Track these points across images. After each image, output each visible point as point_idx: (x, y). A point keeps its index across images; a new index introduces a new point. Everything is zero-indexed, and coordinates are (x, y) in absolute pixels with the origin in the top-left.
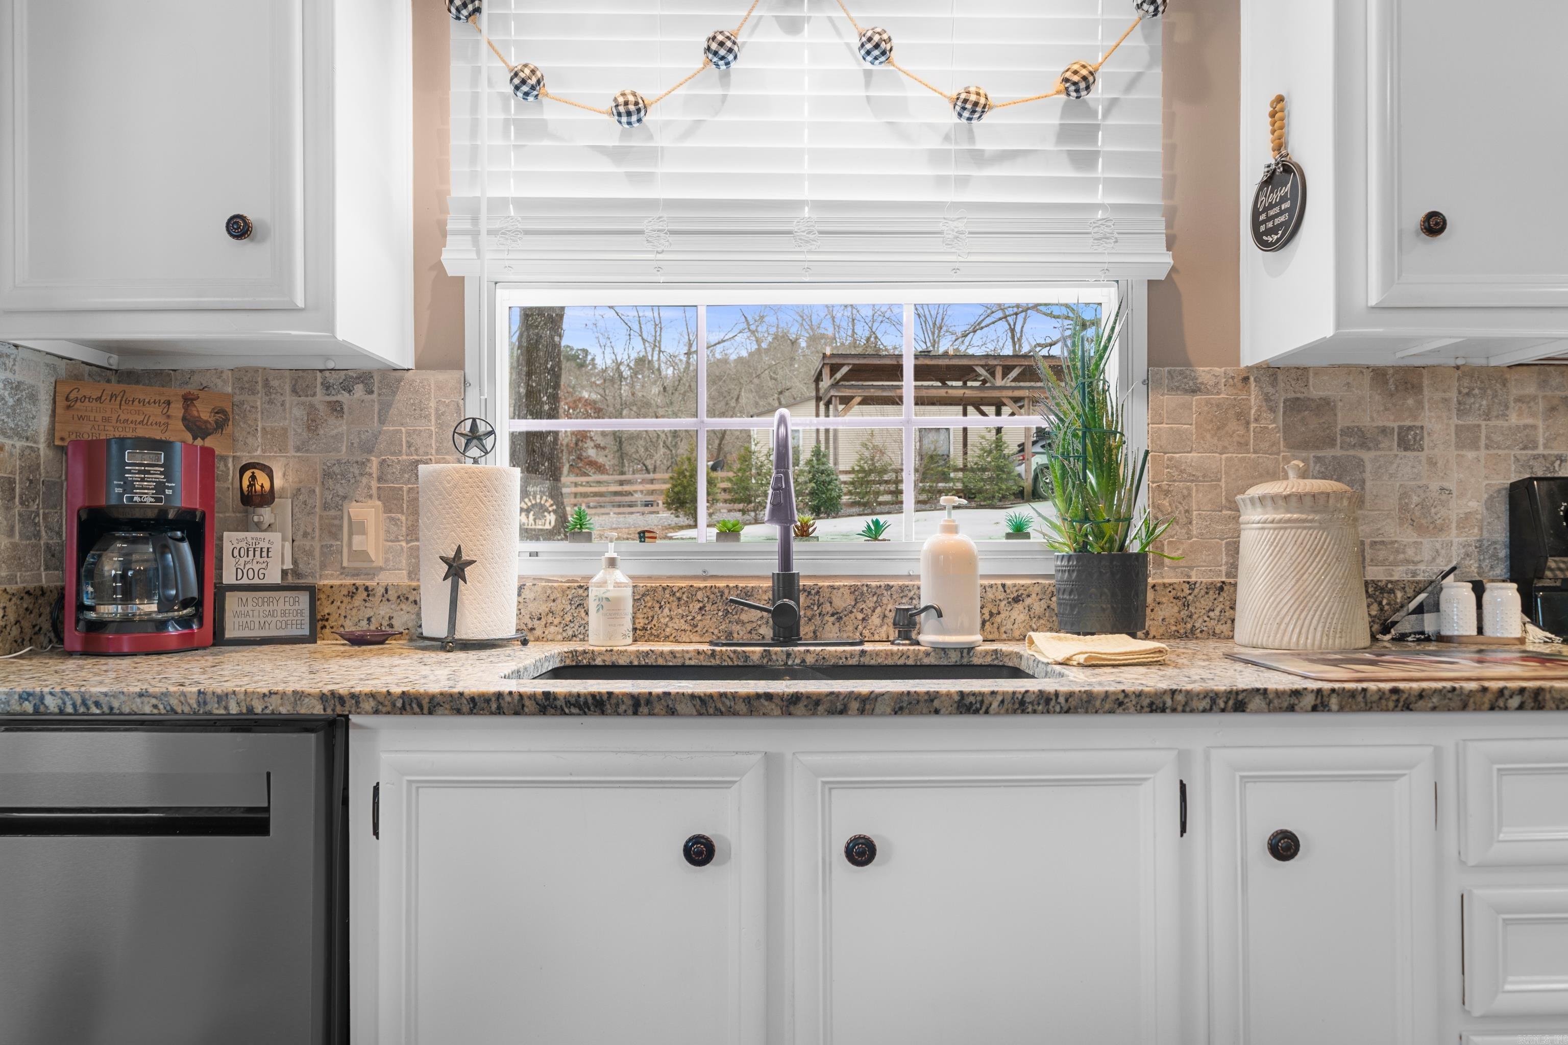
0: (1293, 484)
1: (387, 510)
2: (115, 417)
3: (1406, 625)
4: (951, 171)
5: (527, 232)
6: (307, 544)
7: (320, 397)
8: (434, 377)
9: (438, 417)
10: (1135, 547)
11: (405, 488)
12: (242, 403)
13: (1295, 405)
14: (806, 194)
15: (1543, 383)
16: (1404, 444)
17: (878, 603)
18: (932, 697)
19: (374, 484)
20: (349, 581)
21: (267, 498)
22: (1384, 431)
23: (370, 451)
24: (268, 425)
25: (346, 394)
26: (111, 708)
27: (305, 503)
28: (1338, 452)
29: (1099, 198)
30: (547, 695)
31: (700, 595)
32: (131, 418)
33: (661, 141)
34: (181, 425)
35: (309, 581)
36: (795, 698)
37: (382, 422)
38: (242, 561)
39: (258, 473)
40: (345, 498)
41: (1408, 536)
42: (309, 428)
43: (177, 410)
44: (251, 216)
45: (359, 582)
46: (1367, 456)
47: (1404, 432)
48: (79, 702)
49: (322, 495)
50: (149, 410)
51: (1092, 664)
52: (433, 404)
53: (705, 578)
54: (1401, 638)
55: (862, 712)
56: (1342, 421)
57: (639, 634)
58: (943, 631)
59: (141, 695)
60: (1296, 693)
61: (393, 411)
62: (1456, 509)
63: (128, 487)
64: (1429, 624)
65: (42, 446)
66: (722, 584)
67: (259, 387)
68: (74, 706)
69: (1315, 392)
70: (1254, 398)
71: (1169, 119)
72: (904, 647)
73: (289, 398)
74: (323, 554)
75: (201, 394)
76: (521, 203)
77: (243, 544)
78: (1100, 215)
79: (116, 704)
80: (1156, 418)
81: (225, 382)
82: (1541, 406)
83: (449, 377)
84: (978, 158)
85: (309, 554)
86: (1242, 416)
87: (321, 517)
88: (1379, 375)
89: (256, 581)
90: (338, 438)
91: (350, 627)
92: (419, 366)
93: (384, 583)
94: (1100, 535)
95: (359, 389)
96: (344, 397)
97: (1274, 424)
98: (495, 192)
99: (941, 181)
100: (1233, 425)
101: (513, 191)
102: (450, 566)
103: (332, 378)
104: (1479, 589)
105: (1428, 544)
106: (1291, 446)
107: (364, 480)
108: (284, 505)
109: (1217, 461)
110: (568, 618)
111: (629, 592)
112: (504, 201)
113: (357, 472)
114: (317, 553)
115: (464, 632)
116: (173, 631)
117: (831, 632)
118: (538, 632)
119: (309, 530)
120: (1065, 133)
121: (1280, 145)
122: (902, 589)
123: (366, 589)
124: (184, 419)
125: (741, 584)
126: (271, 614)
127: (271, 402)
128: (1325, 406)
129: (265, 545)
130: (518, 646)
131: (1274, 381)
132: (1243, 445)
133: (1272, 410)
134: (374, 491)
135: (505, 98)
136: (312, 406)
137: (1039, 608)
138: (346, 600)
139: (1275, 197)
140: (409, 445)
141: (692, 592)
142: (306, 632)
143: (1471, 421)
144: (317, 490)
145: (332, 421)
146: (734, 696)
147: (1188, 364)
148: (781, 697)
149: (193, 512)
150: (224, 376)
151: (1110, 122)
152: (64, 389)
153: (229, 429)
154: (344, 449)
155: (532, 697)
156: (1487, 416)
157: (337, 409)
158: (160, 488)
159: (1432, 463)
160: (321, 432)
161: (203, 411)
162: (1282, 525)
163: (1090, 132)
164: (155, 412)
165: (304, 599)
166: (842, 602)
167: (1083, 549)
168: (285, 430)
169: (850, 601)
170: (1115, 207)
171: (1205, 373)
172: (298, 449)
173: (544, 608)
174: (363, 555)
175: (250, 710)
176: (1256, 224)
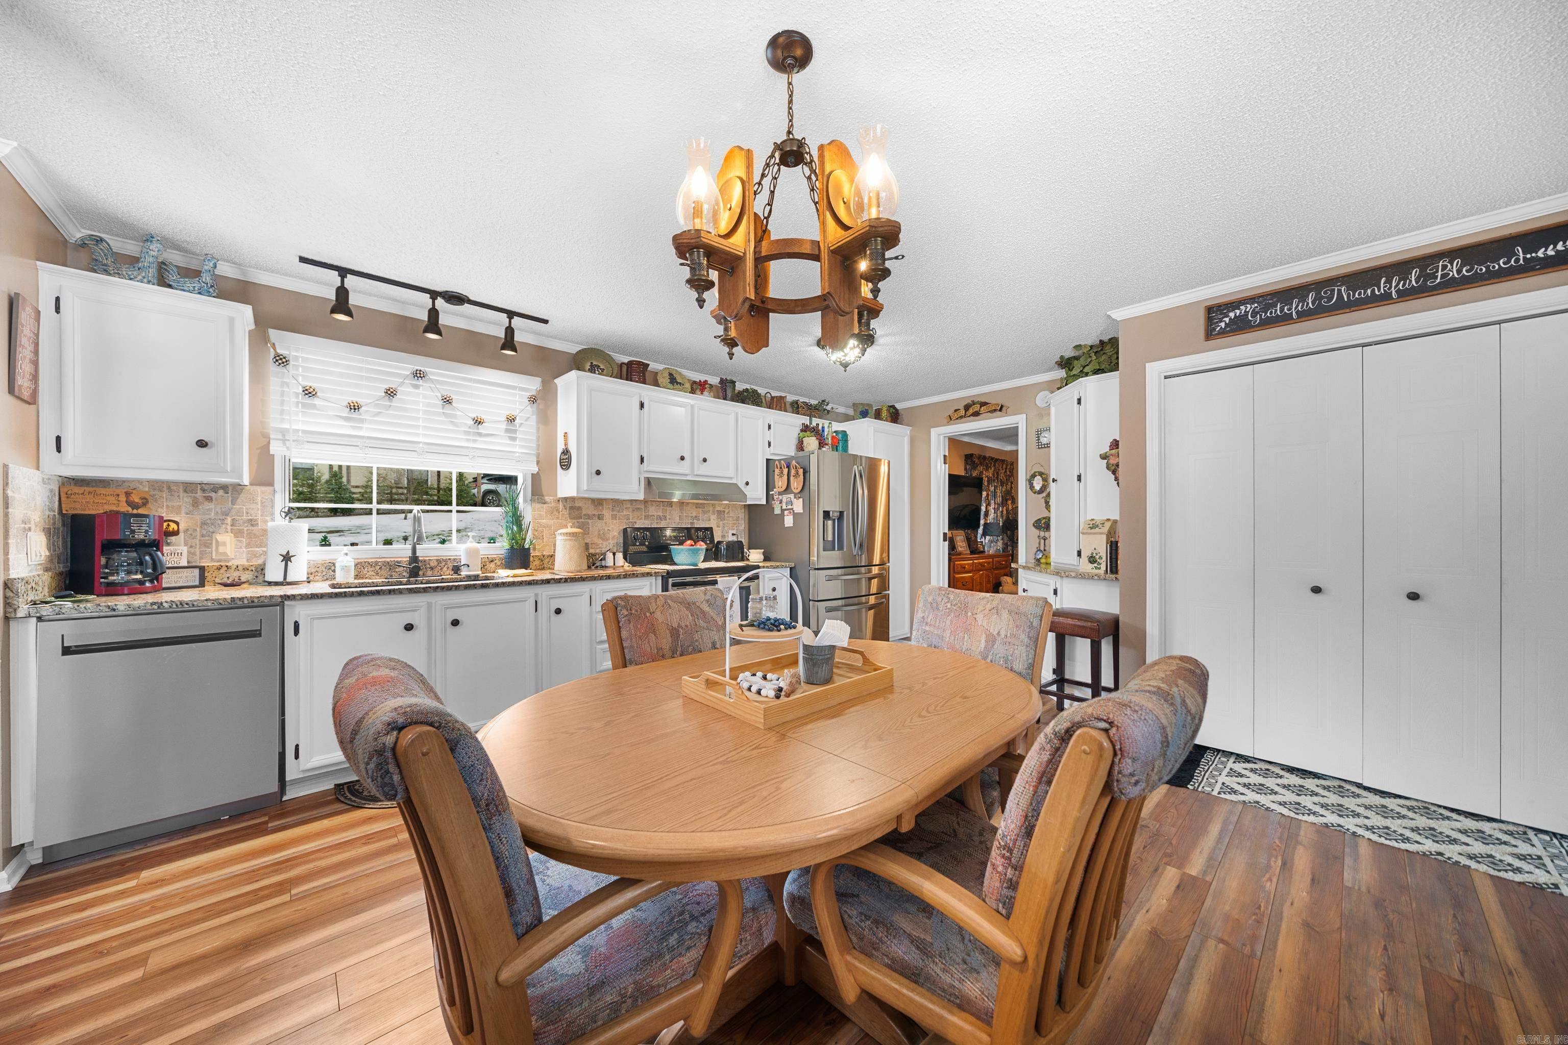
0: (569, 530)
1: (236, 537)
2: (92, 501)
3: (598, 564)
4: (471, 438)
5: (308, 442)
6: (192, 550)
7: (199, 494)
8: (259, 489)
9: (262, 503)
10: (527, 546)
11: (245, 529)
12: (155, 495)
13: (572, 508)
14: (421, 439)
15: (631, 504)
16: (599, 518)
17: (446, 564)
18: (474, 585)
19: (229, 527)
20: (217, 564)
21: (176, 533)
22: (594, 515)
23: (227, 515)
24: (170, 504)
25: (214, 494)
26: (193, 605)
27: (191, 535)
28: (583, 520)
29: (517, 449)
30: (361, 591)
31: (380, 564)
32: (101, 501)
33: (363, 417)
34: (125, 504)
35: (194, 564)
36: (437, 587)
37: (233, 503)
38: (168, 558)
39: (170, 523)
40: (213, 532)
41: (600, 542)
42: (193, 506)
43: (123, 498)
44: (206, 440)
45: (222, 564)
46: (590, 521)
47: (599, 515)
48: (179, 603)
49: (201, 532)
50: (108, 498)
51: (514, 576)
52: (259, 499)
53: (380, 558)
54: (597, 567)
55: (456, 589)
56: (584, 512)
57: (357, 577)
58: (470, 571)
59: (207, 600)
60: (561, 579)
61: (239, 500)
62: (611, 535)
63: (133, 532)
64: (603, 563)
65: (56, 514)
66: (388, 560)
67: (165, 489)
68: (177, 605)
69: (577, 504)
70: (561, 505)
71: (538, 429)
72: (455, 576)
73: (182, 494)
74: (200, 554)
75: (134, 491)
76: (304, 432)
77: (169, 551)
78: (517, 454)
79: (195, 603)
80: (534, 510)
81: (143, 486)
82: (631, 510)
83: (268, 489)
84: (480, 434)
85: (194, 554)
86: (558, 510)
87: (200, 540)
88: (593, 500)
89: (176, 565)
90: (210, 510)
91: (217, 580)
92: (252, 484)
93: (236, 564)
94: (517, 543)
95: (221, 492)
96: (213, 495)
97: (566, 513)
98: (295, 427)
99: (468, 440)
100: (555, 513)
101: (300, 427)
102: (284, 557)
103: (206, 487)
104: (614, 554)
105: (605, 543)
106: (571, 519)
107: (224, 526)
108: (182, 535)
109: (551, 522)
110: (324, 573)
111: (353, 564)
112: (298, 431)
113: (220, 523)
114: (198, 553)
115: (289, 579)
116: (148, 584)
117: (429, 573)
118: (311, 578)
119: (194, 545)
120: (507, 431)
121: (566, 444)
122: (454, 559)
123: (227, 566)
124: (126, 502)
125: (396, 560)
126: (181, 578)
127: (171, 495)
128: (579, 508)
129: (179, 551)
130: (306, 584)
131: (566, 502)
132: (558, 518)
133: (566, 509)
134: (229, 530)
135: (297, 395)
136: (195, 497)
137: (499, 563)
138: (216, 571)
139: (565, 457)
140: (247, 513)
141: (376, 563)
142: (197, 583)
143: (615, 513)
144: (198, 530)
145: (206, 503)
146: (420, 588)
147: (543, 496)
148: (433, 587)
149: (155, 540)
150: (144, 484)
151: (521, 429)
152: (64, 490)
153: (149, 505)
154: (213, 514)
155: (357, 592)
156: (619, 512)
157: (209, 499)
158: (146, 532)
159: (606, 523)
160: (201, 507)
161: (136, 499)
162: (566, 540)
163: (515, 431)
164: (112, 499)
165: (197, 571)
166: (432, 564)
167: (512, 547)
168: (180, 506)
169: (436, 563)
170: (521, 453)
171: (547, 499)
172: (187, 514)
173: (313, 570)
174: (225, 554)
175: (253, 602)
176: (560, 463)
